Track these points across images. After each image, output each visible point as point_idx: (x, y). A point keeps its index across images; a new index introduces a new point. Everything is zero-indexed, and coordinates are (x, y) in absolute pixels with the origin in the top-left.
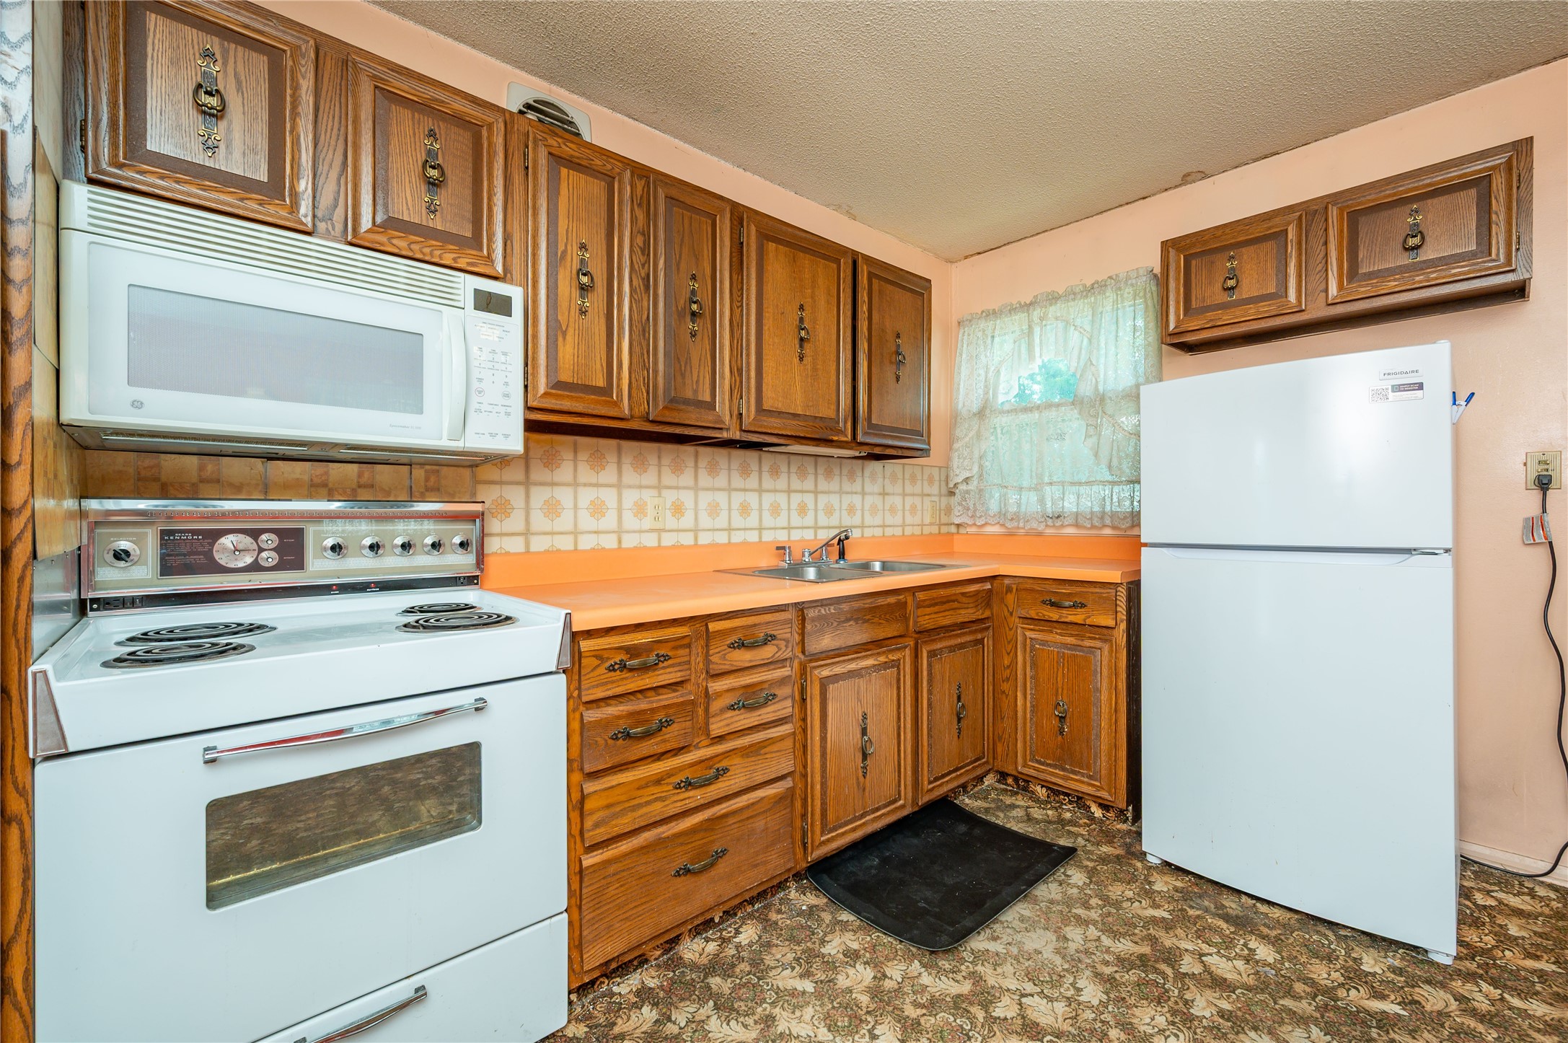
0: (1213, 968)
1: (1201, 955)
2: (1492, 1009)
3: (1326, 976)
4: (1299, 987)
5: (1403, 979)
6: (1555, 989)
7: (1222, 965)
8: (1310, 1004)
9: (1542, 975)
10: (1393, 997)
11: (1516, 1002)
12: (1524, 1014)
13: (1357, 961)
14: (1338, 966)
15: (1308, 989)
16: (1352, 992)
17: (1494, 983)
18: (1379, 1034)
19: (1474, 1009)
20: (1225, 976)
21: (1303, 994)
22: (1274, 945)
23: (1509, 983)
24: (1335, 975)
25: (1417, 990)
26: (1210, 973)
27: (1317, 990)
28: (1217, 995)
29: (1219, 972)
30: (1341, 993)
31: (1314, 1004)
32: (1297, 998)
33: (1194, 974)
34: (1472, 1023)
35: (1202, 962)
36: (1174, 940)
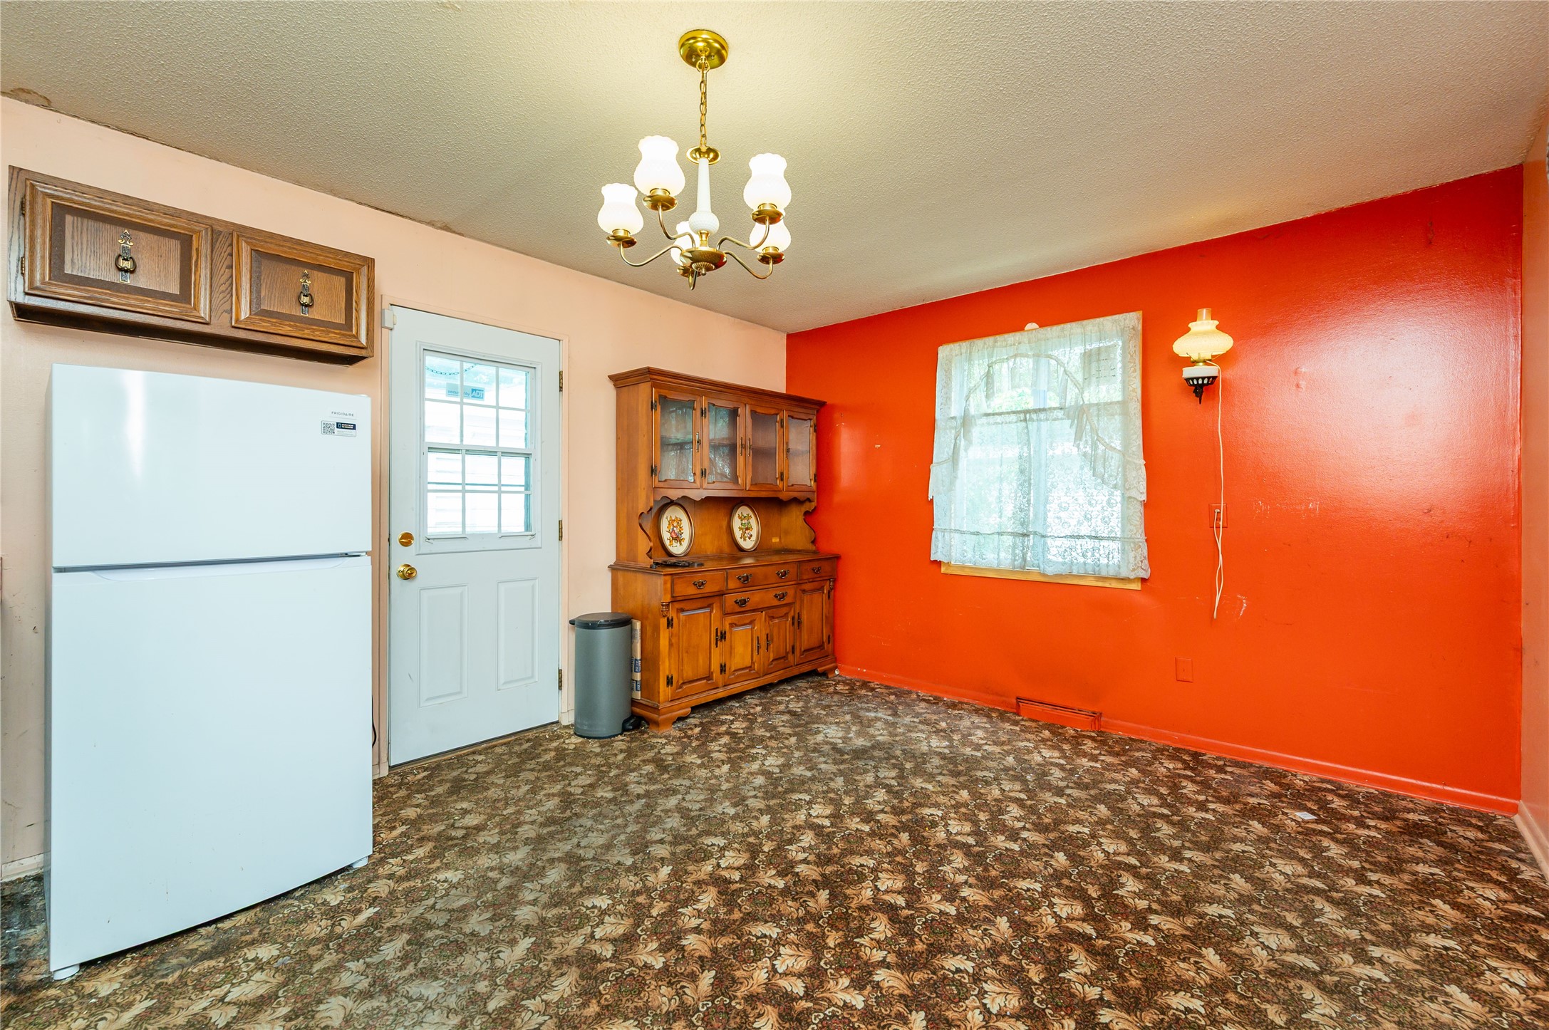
0: (243, 999)
1: (222, 1000)
2: (406, 869)
3: (319, 929)
4: (313, 951)
5: (357, 891)
6: (415, 837)
7: (247, 990)
8: (330, 954)
9: (403, 834)
10: (364, 906)
11: (410, 857)
12: (417, 860)
13: (325, 903)
14: (319, 916)
15: (320, 946)
16: (343, 923)
17: (394, 856)
18: (381, 932)
19: (401, 877)
20: (258, 994)
21: (320, 952)
22: (266, 942)
23: (398, 850)
24: (323, 923)
25: (369, 891)
26: (246, 1003)
27: (325, 942)
28: (269, 1011)
29: (251, 996)
30: (338, 930)
31: (333, 951)
32: (319, 958)
33: (234, 1018)
34: (406, 885)
35: (229, 1003)
36: (183, 1013)
